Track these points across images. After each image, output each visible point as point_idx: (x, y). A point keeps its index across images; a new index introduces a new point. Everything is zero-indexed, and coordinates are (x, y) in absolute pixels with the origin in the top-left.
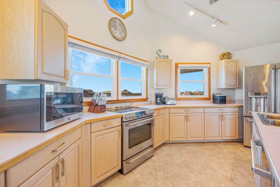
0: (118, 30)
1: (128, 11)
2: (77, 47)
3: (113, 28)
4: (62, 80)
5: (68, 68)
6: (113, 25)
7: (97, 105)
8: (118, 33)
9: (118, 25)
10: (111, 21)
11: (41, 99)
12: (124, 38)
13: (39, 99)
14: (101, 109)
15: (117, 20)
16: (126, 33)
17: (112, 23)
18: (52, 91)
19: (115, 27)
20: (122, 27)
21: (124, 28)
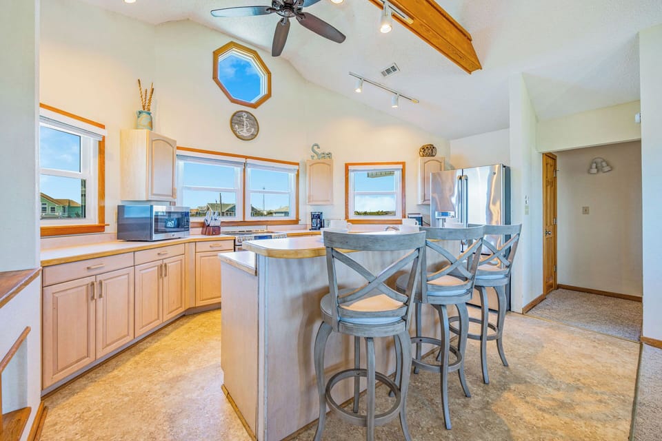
0: (245, 127)
1: (264, 94)
2: (189, 159)
3: (237, 126)
4: (170, 199)
5: (176, 186)
6: (236, 122)
7: (209, 226)
8: (245, 131)
9: (245, 119)
10: (235, 117)
11: (151, 218)
12: (253, 136)
13: (148, 218)
14: (214, 230)
15: (244, 113)
16: (258, 128)
17: (236, 119)
18: (164, 210)
19: (241, 123)
20: (251, 122)
21: (254, 122)
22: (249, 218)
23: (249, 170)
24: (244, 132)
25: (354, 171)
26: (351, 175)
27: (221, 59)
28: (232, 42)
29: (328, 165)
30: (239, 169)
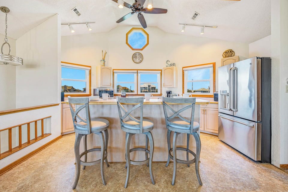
0: (138, 58)
1: (146, 44)
3: (134, 59)
9: (137, 56)
12: (141, 61)
15: (137, 53)
16: (143, 58)
17: (134, 56)
19: (136, 57)
20: (140, 56)
21: (141, 56)
22: (139, 93)
23: (139, 75)
24: (137, 61)
25: (186, 70)
26: (186, 72)
27: (129, 36)
28: (133, 28)
29: (171, 69)
30: (135, 75)
